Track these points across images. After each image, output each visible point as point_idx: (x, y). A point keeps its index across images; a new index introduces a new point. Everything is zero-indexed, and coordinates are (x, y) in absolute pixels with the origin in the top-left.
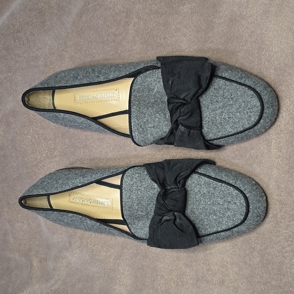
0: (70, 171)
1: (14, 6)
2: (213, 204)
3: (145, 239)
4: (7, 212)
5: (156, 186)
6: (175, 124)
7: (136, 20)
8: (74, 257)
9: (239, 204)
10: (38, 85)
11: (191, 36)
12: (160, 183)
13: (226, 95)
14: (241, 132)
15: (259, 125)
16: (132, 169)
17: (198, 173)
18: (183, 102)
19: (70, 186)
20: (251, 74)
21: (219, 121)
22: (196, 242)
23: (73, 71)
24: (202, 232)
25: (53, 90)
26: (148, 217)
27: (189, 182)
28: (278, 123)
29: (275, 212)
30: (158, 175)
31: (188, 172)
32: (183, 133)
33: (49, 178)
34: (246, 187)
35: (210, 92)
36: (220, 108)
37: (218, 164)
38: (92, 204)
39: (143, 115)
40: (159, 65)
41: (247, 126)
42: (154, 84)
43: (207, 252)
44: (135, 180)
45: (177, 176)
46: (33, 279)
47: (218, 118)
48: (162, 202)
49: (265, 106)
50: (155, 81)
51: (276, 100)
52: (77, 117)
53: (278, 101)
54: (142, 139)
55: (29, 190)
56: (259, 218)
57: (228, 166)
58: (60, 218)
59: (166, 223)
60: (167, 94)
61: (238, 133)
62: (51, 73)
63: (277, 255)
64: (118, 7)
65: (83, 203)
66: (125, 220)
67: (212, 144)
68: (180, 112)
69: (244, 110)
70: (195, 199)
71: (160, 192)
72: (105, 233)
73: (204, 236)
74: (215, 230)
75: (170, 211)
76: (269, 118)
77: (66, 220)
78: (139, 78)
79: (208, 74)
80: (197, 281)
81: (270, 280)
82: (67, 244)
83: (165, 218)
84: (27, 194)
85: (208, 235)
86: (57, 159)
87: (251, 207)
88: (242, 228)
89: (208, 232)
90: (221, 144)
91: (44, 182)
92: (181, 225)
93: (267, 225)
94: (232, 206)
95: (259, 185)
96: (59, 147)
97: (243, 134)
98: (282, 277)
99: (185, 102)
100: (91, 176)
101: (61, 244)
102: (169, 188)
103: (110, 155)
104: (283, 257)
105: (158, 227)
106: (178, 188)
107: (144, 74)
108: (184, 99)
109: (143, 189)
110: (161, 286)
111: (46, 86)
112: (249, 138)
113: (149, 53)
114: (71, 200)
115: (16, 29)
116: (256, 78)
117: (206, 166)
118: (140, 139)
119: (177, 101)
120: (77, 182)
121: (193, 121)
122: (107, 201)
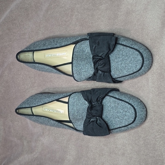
0: (42, 94)
1: (13, 6)
2: (117, 112)
3: (82, 131)
4: (10, 116)
5: (87, 102)
6: (96, 70)
7: (76, 13)
8: (45, 140)
9: (131, 113)
10: (25, 49)
11: (106, 22)
12: (89, 101)
13: (124, 54)
14: (132, 74)
15: (141, 70)
16: (74, 94)
17: (109, 96)
18: (101, 58)
19: (42, 103)
20: (138, 42)
21: (120, 68)
22: (108, 133)
23: (43, 41)
24: (111, 127)
25: (33, 51)
26: (83, 119)
27: (104, 101)
28: (152, 69)
29: (151, 117)
30: (88, 97)
31: (104, 95)
32: (101, 75)
33: (31, 98)
34: (135, 103)
35: (115, 52)
37: (121, 90)
39: (79, 65)
41: (135, 71)
42: (85, 48)
43: (115, 138)
44: (76, 100)
45: (98, 98)
46: (24, 152)
47: (119, 66)
48: (90, 111)
49: (145, 60)
52: (45, 66)
53: (152, 57)
55: (20, 105)
56: (142, 120)
57: (126, 92)
58: (37, 119)
59: (92, 123)
60: (92, 54)
61: (130, 74)
62: (32, 42)
63: (152, 140)
64: (67, 6)
65: (49, 111)
66: (71, 121)
67: (117, 80)
68: (99, 63)
69: (133, 62)
70: (108, 110)
71: (89, 106)
72: (61, 127)
73: (112, 130)
74: (118, 126)
75: (94, 116)
76: (147, 66)
77: (40, 121)
78: (78, 45)
79: (114, 43)
80: (110, 153)
81: (148, 153)
82: (42, 133)
83: (91, 120)
84: (19, 107)
85: (115, 129)
86: (36, 88)
87: (137, 114)
88: (133, 125)
89: (114, 127)
90: (121, 80)
91: (29, 100)
92: (100, 123)
93: (147, 124)
94: (128, 114)
95: (142, 102)
96: (37, 81)
97: (133, 75)
98: (155, 152)
99: (102, 58)
100: (53, 97)
101: (39, 133)
102: (94, 104)
103: (64, 86)
104: (156, 141)
105: (88, 125)
107: (80, 43)
108: (101, 57)
109: (80, 104)
110: (91, 156)
111: (29, 50)
112: (137, 77)
113: (83, 31)
114: (43, 110)
115: (13, 19)
116: (140, 44)
117: (114, 92)
118: (78, 78)
119: (97, 57)
120: (46, 100)
121: (106, 68)
122: (62, 110)
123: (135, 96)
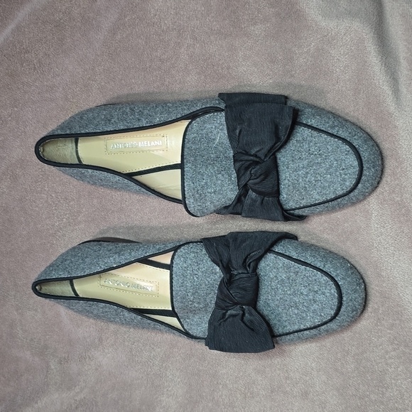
0: (100, 245)
1: (22, 14)
2: (294, 294)
3: (203, 339)
4: (15, 296)
5: (218, 269)
6: (244, 190)
7: (190, 42)
8: (106, 358)
9: (328, 295)
10: (57, 129)
11: (264, 67)
12: (223, 266)
13: (312, 150)
14: (332, 200)
15: (356, 191)
16: (186, 246)
17: (275, 252)
18: (255, 159)
19: (101, 267)
20: (346, 121)
21: (302, 184)
22: (271, 345)
24: (279, 330)
25: (76, 137)
26: (206, 310)
27: (262, 264)
28: (379, 190)
30: (220, 256)
31: (261, 251)
32: (254, 201)
33: (72, 255)
34: (338, 272)
35: (291, 145)
36: (303, 167)
37: (302, 238)
38: (131, 289)
39: (200, 176)
40: (223, 106)
41: (341, 193)
42: (215, 132)
44: (190, 262)
45: (247, 257)
46: (50, 387)
47: (301, 180)
48: (225, 290)
49: (365, 165)
50: (216, 128)
51: (380, 158)
52: (110, 175)
53: (382, 159)
54: (199, 208)
55: (45, 272)
56: (355, 313)
57: (314, 242)
58: (88, 308)
59: (231, 319)
60: (233, 148)
61: (328, 201)
63: (378, 361)
64: (166, 22)
65: (119, 287)
66: (176, 314)
67: (293, 215)
68: (251, 173)
69: (336, 171)
70: (269, 287)
71: (223, 278)
72: (148, 328)
73: (280, 336)
74: (296, 328)
75: (236, 304)
76: (370, 182)
77: (95, 312)
78: (195, 124)
79: (289, 123)
80: (272, 392)
81: (368, 393)
82: (96, 340)
83: (229, 312)
84: (43, 278)
85: (287, 334)
86: (82, 226)
87: (344, 299)
88: (332, 325)
89: (286, 330)
90: (304, 214)
91: (66, 260)
92: (251, 321)
93: (366, 322)
94: (320, 297)
95: (356, 268)
96: (84, 210)
97: (335, 202)
98: (384, 390)
99: (258, 160)
100: (130, 253)
101: (88, 340)
102: (235, 273)
103: (154, 223)
104: (387, 364)
105: (220, 324)
106: (248, 273)
107: (202, 118)
108: (255, 156)
109: (200, 274)
110: (224, 397)
111: (68, 132)
112: (341, 207)
113: (208, 86)
114: (103, 283)
115: (24, 49)
116: (353, 127)
117: (285, 242)
118: (196, 208)
119: (246, 157)
120: (112, 261)
121: (268, 186)
122: (151, 285)
123: (336, 252)
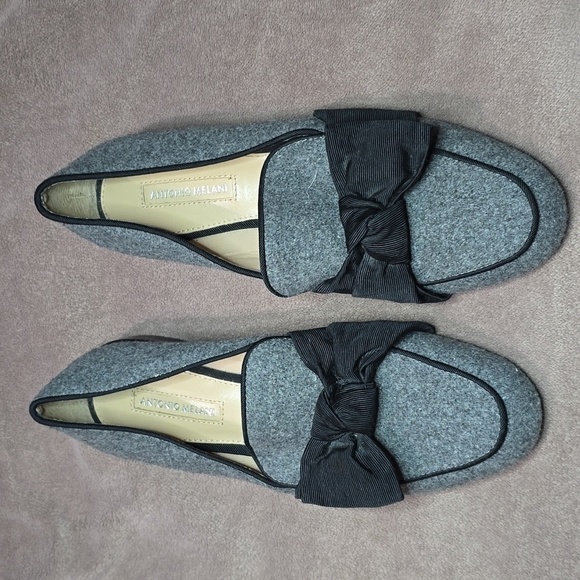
0: (135, 345)
2: (433, 415)
3: (292, 487)
5: (315, 378)
6: (356, 252)
7: (270, 33)
8: (144, 520)
9: (486, 415)
10: (69, 168)
11: (386, 68)
12: (323, 372)
13: (460, 190)
14: (492, 268)
15: (529, 253)
16: (265, 344)
17: (402, 350)
18: (373, 205)
19: (135, 378)
20: (512, 147)
21: (446, 244)
22: (398, 495)
23: (141, 138)
24: (411, 472)
25: (99, 177)
26: (297, 442)
27: (383, 370)
28: (566, 248)
29: (559, 431)
30: (318, 357)
31: (382, 349)
32: (372, 270)
33: (91, 360)
34: (501, 380)
35: (427, 183)
36: (447, 218)
37: (442, 330)
38: (180, 412)
39: (288, 233)
40: (321, 128)
41: (505, 256)
42: (310, 167)
43: (418, 510)
44: (272, 367)
45: (360, 358)
46: (59, 565)
47: (443, 238)
48: (328, 412)
49: (543, 213)
50: (312, 161)
51: (564, 201)
52: (149, 236)
53: (568, 204)
54: (287, 282)
55: (50, 386)
56: (527, 443)
57: (461, 335)
58: (116, 442)
59: (336, 455)
60: (339, 189)
61: (485, 270)
62: (95, 142)
63: (563, 517)
64: (234, 5)
65: (162, 410)
66: (251, 449)
67: (431, 292)
68: (367, 226)
69: (498, 222)
70: (395, 406)
71: (323, 392)
72: (208, 472)
73: (412, 480)
74: (436, 468)
75: (345, 430)
76: (550, 239)
77: (127, 448)
78: (278, 155)
79: (424, 148)
80: (398, 569)
81: (547, 568)
82: (129, 493)
83: (333, 444)
84: (46, 395)
85: (422, 478)
86: (107, 319)
87: (511, 422)
88: (491, 463)
89: (421, 472)
90: (448, 291)
91: (81, 369)
92: (368, 458)
93: (543, 457)
94: (473, 420)
95: (526, 375)
96: (110, 294)
97: (496, 272)
98: (572, 562)
99: (377, 206)
100: (180, 356)
101: (116, 493)
102: (342, 382)
103: (217, 312)
104: (575, 522)
105: (319, 463)
106: (362, 383)
107: (290, 147)
108: (373, 200)
109: (288, 385)
111: (85, 171)
112: (506, 278)
113: (297, 101)
114: (138, 405)
115: (20, 51)
116: (522, 155)
117: (418, 337)
118: (282, 283)
119: (360, 203)
120: (151, 369)
121: (393, 245)
122: (212, 406)
123: (496, 350)
